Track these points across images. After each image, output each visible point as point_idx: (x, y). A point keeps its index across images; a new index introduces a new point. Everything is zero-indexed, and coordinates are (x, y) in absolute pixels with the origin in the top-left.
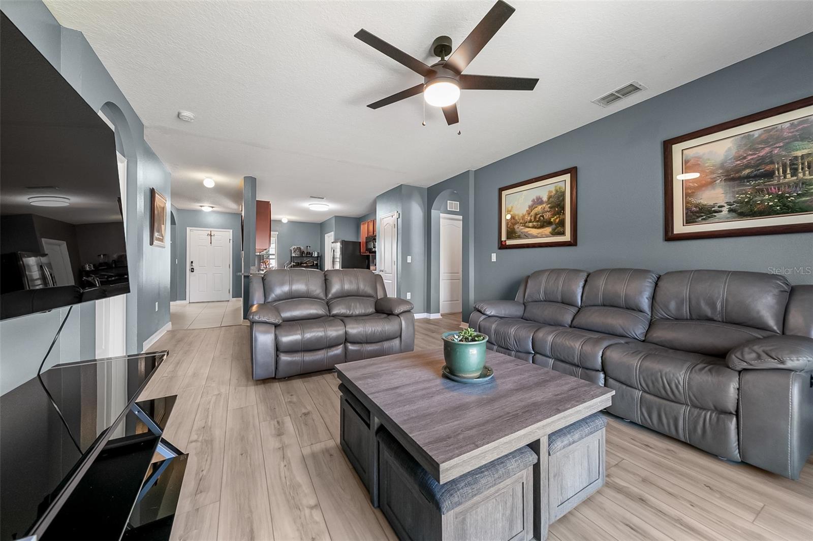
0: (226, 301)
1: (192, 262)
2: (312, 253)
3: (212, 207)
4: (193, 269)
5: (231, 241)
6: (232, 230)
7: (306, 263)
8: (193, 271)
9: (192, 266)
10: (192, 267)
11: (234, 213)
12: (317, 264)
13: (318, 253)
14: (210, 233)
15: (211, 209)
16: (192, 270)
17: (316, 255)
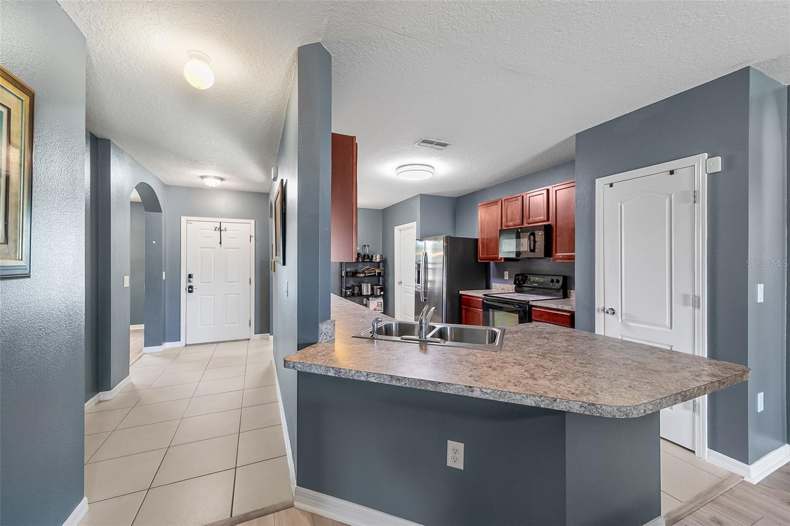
0: (245, 340)
1: (190, 276)
2: (372, 256)
3: (222, 179)
4: (191, 287)
5: (253, 239)
6: (254, 221)
7: (363, 272)
8: (190, 292)
9: (190, 281)
10: (190, 284)
11: (260, 193)
12: (379, 273)
13: (381, 256)
14: (219, 227)
15: (218, 183)
16: (190, 289)
17: (378, 260)
